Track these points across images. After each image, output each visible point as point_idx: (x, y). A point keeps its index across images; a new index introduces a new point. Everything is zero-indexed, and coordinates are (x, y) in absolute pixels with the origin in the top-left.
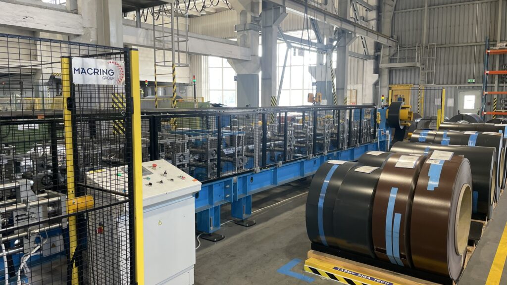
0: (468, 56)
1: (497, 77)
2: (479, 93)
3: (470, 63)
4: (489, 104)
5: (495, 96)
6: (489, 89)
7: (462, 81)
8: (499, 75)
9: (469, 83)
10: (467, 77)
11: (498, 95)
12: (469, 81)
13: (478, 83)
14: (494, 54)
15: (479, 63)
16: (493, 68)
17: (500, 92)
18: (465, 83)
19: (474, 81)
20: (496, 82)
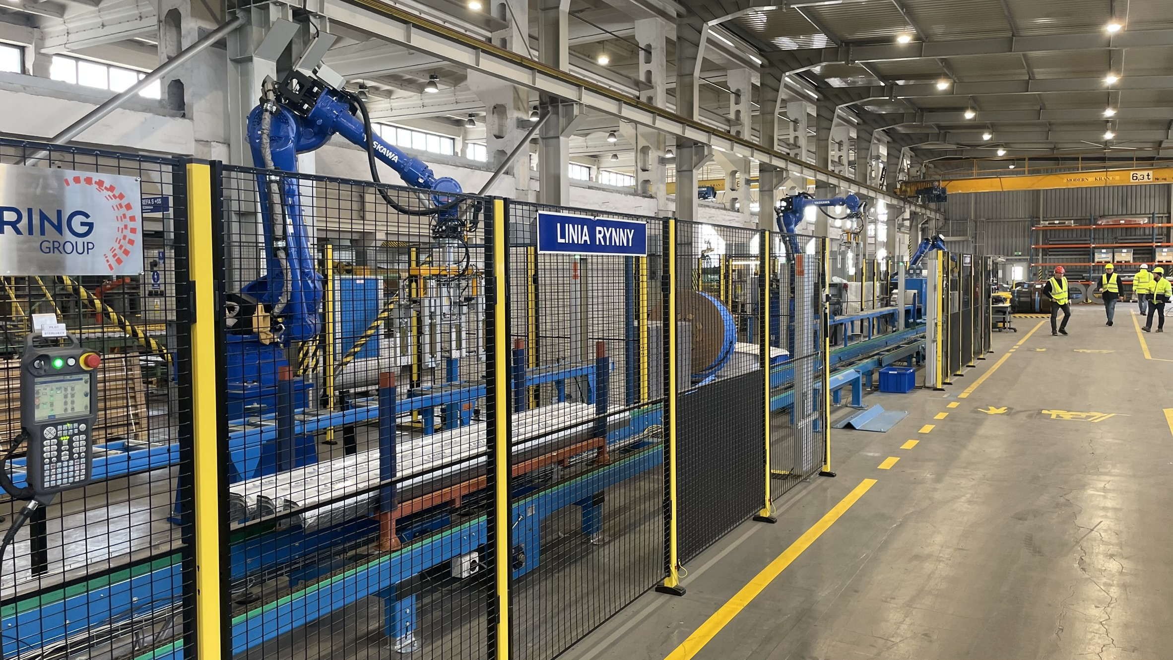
0: (1014, 231)
1: (1041, 250)
2: (1025, 264)
3: (1016, 237)
4: (1035, 275)
5: (1040, 268)
6: (1034, 261)
7: (1010, 253)
8: (1042, 248)
9: (1016, 255)
10: (1014, 250)
11: (1042, 267)
12: (1016, 253)
13: (1024, 255)
14: (1037, 231)
15: (1024, 237)
16: (1037, 243)
17: (1044, 264)
18: (1012, 255)
19: (1020, 253)
20: (1041, 254)
